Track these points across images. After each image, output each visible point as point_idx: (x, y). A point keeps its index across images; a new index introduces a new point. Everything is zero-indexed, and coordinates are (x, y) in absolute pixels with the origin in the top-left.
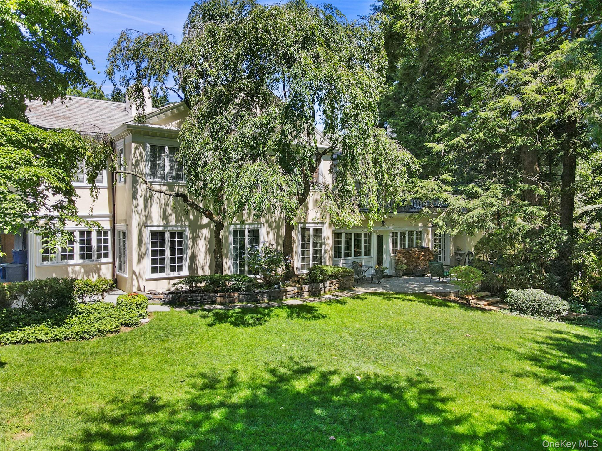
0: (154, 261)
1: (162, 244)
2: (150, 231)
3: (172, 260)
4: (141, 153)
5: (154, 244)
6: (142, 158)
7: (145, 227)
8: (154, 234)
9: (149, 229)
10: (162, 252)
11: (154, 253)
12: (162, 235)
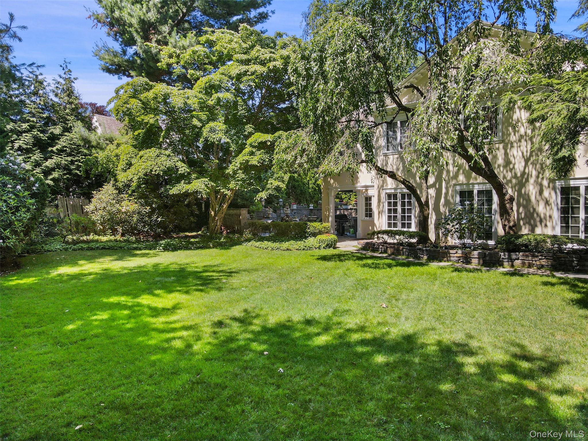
0: (389, 217)
1: (395, 204)
2: (386, 193)
3: (403, 218)
4: (380, 131)
5: (389, 204)
6: (380, 135)
7: (383, 189)
8: (389, 196)
9: (384, 191)
10: (395, 211)
11: (390, 211)
12: (395, 196)
